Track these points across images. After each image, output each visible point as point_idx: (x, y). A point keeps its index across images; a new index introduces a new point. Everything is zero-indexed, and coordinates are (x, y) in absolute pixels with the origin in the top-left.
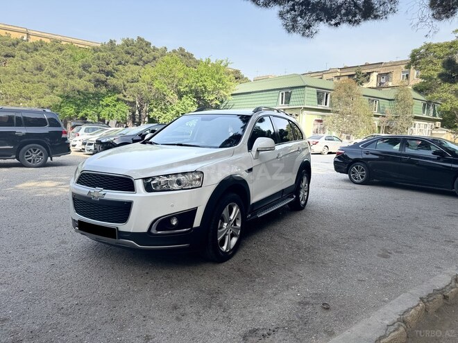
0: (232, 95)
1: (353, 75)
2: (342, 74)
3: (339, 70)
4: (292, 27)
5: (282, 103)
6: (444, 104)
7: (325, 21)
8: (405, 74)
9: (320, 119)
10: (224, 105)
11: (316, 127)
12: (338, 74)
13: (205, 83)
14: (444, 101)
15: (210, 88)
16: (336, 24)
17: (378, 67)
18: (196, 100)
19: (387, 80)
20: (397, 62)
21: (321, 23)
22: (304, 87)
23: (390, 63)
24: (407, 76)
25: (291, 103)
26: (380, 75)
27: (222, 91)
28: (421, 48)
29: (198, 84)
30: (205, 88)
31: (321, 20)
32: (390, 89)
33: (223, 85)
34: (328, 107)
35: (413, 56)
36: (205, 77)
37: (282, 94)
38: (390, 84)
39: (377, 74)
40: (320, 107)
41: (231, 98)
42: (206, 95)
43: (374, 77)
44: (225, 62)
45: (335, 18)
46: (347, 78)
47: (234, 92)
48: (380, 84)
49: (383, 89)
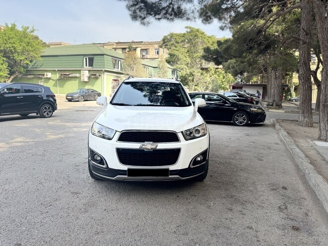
0: (42, 56)
1: (125, 49)
2: (118, 47)
3: (115, 44)
4: (134, 17)
5: (86, 66)
6: (182, 71)
7: (153, 15)
8: (157, 51)
9: (116, 79)
10: (33, 63)
11: (113, 84)
12: (115, 47)
13: (14, 45)
14: (182, 69)
15: (19, 49)
16: (159, 19)
17: (140, 44)
18: (5, 59)
19: (147, 54)
20: (152, 42)
21: (151, 16)
22: (103, 55)
23: (147, 42)
24: (158, 52)
25: (94, 66)
26: (142, 50)
27: (31, 53)
28: (168, 35)
29: (7, 45)
30: (15, 49)
31: (151, 15)
32: (148, 60)
33: (32, 47)
34: (119, 70)
35: (164, 40)
36: (13, 40)
37: (86, 59)
38: (148, 57)
39: (140, 49)
40: (115, 70)
41: (41, 59)
42: (16, 55)
43: (138, 50)
44: (31, 28)
45: (159, 14)
46: (121, 50)
47: (43, 54)
48: (143, 56)
49: (145, 60)
